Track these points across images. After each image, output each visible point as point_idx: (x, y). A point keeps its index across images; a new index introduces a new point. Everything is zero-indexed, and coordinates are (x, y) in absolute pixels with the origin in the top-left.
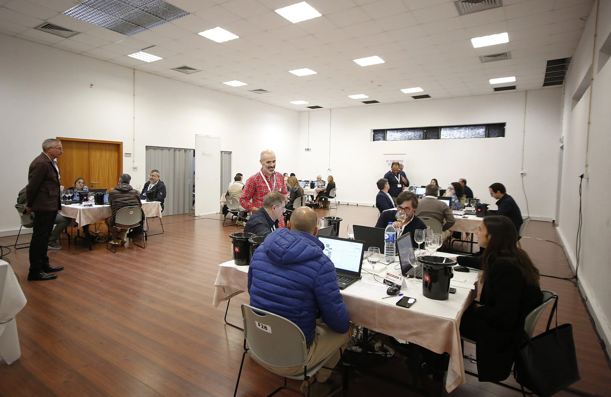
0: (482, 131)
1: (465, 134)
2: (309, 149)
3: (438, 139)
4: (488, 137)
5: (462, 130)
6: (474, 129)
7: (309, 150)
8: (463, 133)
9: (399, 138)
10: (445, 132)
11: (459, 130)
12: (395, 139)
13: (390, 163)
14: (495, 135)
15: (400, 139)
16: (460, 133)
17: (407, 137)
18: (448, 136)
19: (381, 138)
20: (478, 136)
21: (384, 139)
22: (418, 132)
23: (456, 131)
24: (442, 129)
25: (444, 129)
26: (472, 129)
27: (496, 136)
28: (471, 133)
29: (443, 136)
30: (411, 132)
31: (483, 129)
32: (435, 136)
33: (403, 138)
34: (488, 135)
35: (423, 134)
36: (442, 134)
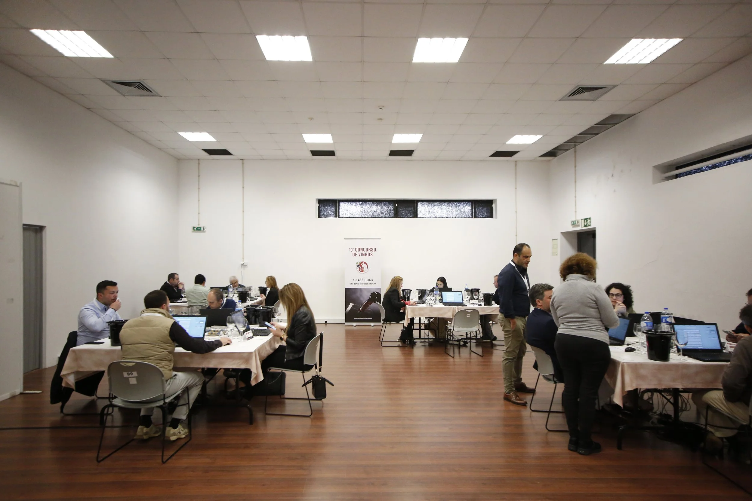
0: (467, 209)
1: (448, 212)
2: (200, 228)
3: (414, 217)
4: (475, 217)
5: (444, 206)
6: (459, 206)
7: (200, 230)
8: (445, 211)
9: (359, 213)
10: (422, 208)
11: (440, 207)
12: (352, 216)
13: (356, 252)
14: (483, 215)
15: (360, 216)
16: (442, 210)
17: (371, 213)
18: (427, 214)
19: (331, 213)
20: (464, 215)
21: (337, 214)
22: (387, 207)
23: (437, 207)
24: (419, 204)
25: (421, 204)
26: (456, 206)
27: (483, 217)
28: (455, 211)
29: (421, 214)
30: (376, 205)
31: (469, 206)
32: (410, 213)
33: (364, 214)
34: (474, 215)
35: (394, 209)
36: (419, 210)
